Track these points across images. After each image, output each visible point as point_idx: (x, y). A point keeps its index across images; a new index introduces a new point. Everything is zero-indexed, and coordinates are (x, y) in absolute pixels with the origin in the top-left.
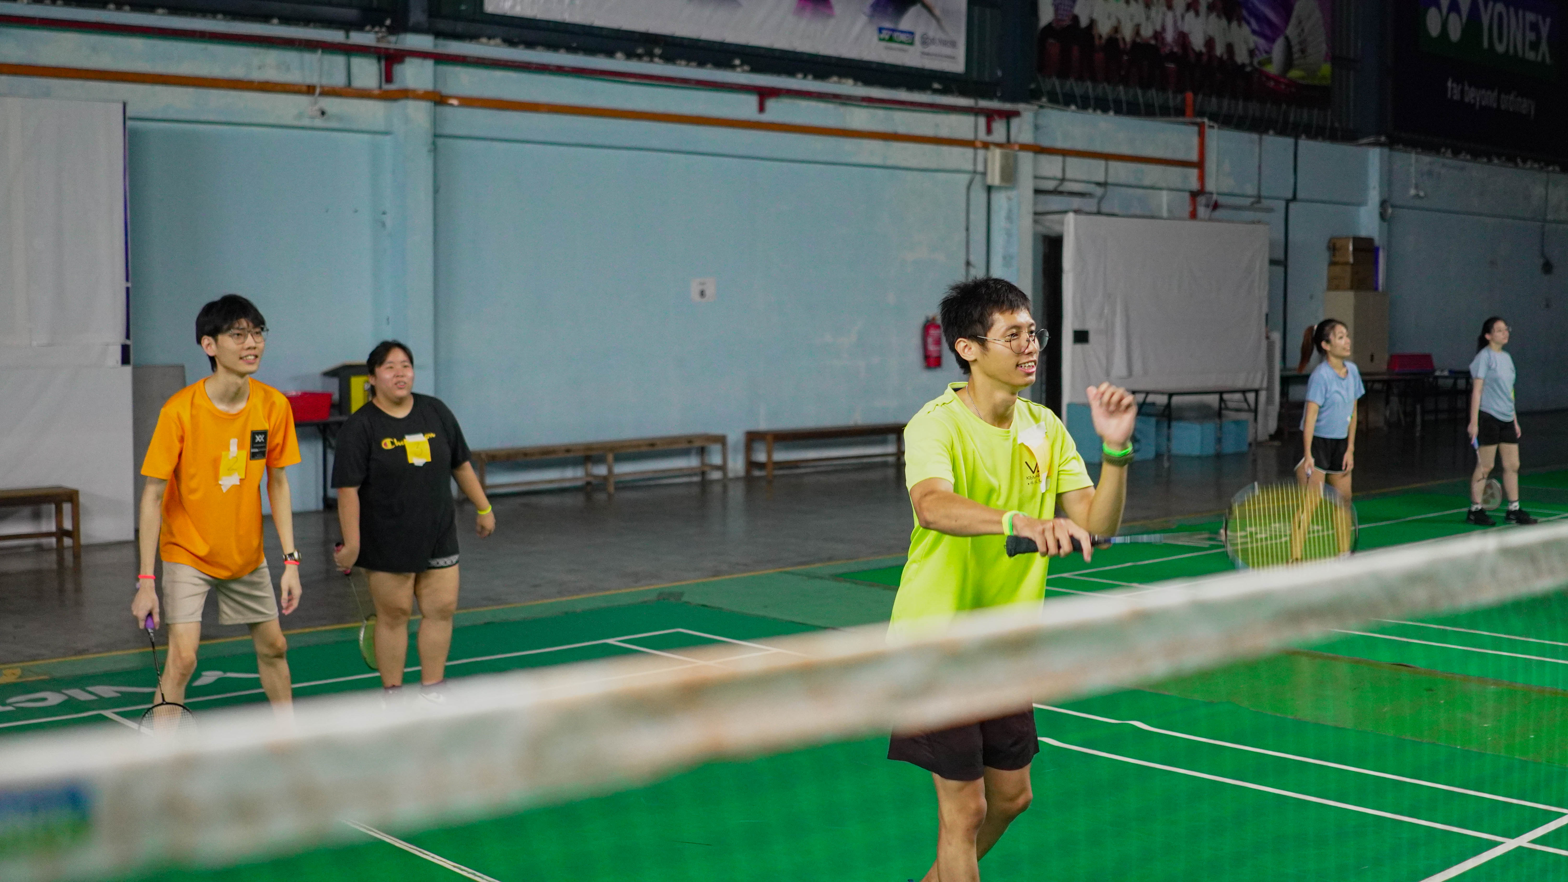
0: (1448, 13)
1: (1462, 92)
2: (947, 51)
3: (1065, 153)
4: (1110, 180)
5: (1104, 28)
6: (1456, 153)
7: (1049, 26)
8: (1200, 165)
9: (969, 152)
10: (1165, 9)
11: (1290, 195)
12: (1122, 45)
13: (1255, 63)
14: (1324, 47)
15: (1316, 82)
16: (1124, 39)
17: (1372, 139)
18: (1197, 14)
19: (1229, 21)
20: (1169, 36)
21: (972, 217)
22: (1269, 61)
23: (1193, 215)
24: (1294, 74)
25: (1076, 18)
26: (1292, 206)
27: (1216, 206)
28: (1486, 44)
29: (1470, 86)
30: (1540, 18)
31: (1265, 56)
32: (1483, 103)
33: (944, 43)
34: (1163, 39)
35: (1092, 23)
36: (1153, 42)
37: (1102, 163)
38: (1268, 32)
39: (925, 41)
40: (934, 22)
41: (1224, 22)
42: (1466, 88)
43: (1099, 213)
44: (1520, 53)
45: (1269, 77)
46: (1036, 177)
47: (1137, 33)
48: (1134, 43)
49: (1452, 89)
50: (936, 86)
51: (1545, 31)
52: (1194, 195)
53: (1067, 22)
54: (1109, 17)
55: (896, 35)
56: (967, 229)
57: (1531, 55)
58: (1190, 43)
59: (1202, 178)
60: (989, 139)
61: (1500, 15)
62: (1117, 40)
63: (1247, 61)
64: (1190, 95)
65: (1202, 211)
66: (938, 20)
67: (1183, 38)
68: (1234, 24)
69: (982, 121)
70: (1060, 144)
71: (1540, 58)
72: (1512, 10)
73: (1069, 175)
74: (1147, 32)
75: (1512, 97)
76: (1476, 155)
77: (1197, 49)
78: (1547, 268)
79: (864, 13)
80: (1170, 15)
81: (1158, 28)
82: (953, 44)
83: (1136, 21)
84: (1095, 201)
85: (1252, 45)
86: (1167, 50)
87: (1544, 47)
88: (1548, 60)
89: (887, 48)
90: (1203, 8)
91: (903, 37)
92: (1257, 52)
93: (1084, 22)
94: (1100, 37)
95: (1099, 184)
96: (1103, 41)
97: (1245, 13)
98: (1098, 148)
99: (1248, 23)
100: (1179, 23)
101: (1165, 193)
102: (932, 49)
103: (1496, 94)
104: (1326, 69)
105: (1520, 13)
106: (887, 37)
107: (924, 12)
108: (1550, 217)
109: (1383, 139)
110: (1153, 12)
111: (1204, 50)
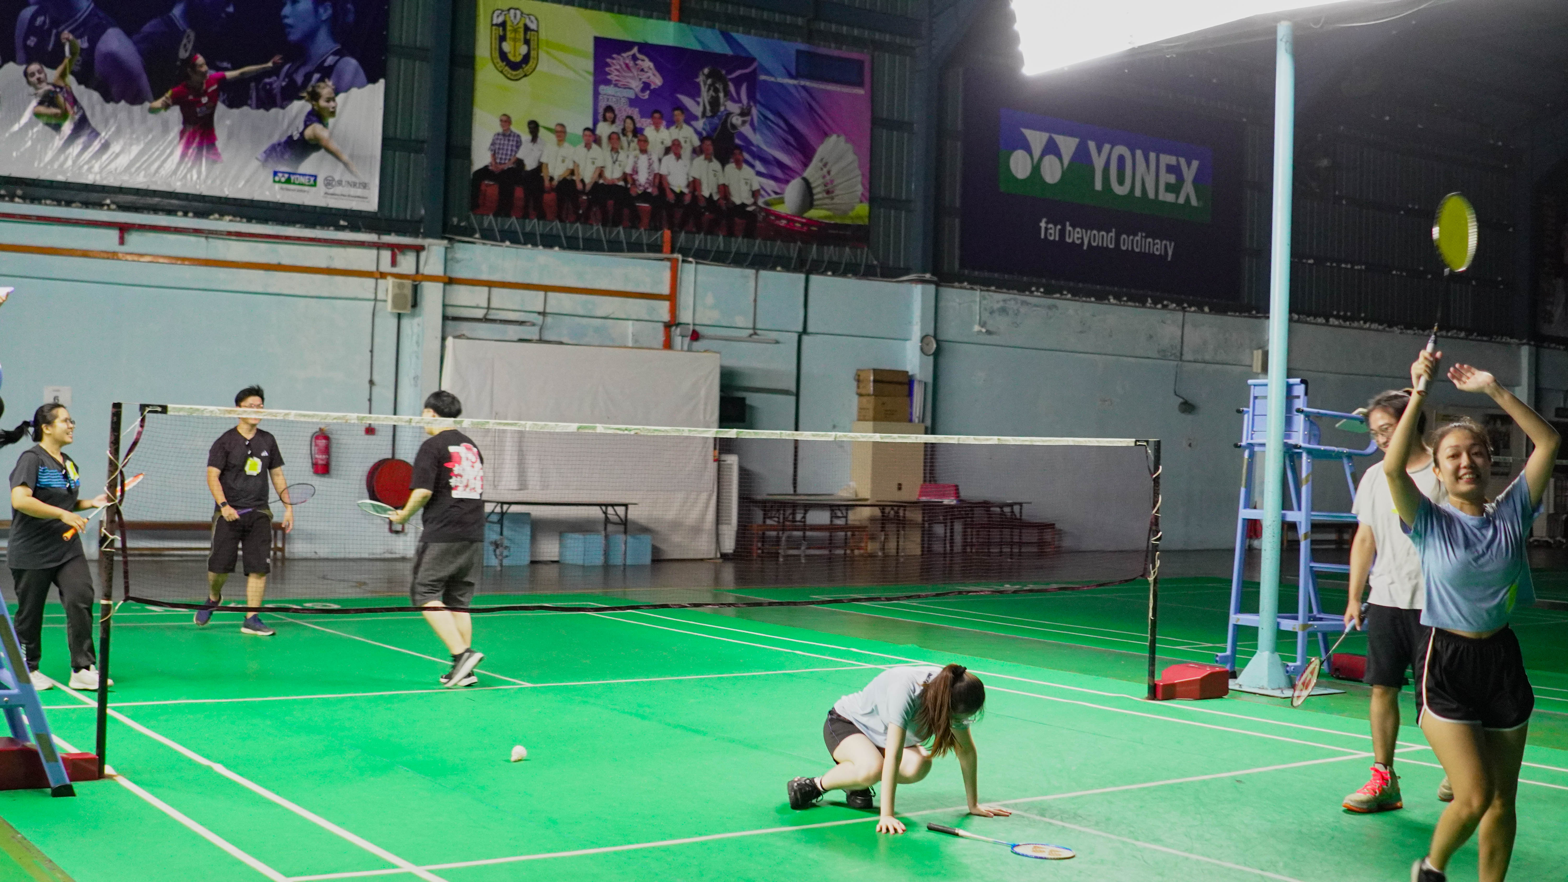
0: (1043, 155)
1: (1062, 233)
2: (359, 192)
3: (490, 284)
4: (548, 310)
5: (556, 171)
6: (1049, 292)
7: (485, 169)
8: (672, 298)
9: (370, 282)
10: (638, 152)
11: (800, 329)
12: (579, 186)
13: (761, 202)
14: (859, 189)
15: (848, 222)
16: (582, 181)
17: (912, 276)
18: (678, 157)
19: (724, 163)
20: (643, 178)
21: (376, 340)
22: (781, 201)
23: (668, 344)
24: (813, 214)
25: (520, 163)
26: (805, 338)
27: (695, 336)
28: (1098, 186)
29: (1074, 226)
30: (1182, 161)
31: (774, 196)
32: (1094, 244)
33: (354, 185)
34: (634, 181)
35: (540, 167)
36: (621, 183)
37: (542, 294)
38: (778, 173)
39: (329, 183)
40: (341, 166)
41: (716, 165)
42: (1069, 228)
43: (541, 341)
44: (1151, 195)
45: (779, 217)
46: (444, 306)
47: (601, 175)
48: (596, 185)
49: (1046, 229)
50: (342, 223)
51: (1189, 174)
52: (668, 326)
53: (509, 165)
54: (563, 161)
55: (292, 177)
56: (371, 351)
57: (1170, 198)
58: (668, 184)
59: (673, 310)
60: (395, 270)
61: (1121, 159)
62: (574, 181)
63: (749, 201)
64: (667, 233)
65: (678, 341)
66: (346, 165)
67: (660, 181)
68: (731, 167)
69: (386, 255)
70: (484, 277)
71: (1181, 200)
72: (1139, 153)
73: (494, 305)
74: (613, 174)
75: (1138, 238)
76: (1076, 293)
77: (677, 190)
78: (1188, 407)
79: (257, 159)
80: (643, 158)
81: (628, 170)
82: (365, 186)
83: (599, 163)
84: (536, 329)
85: (756, 187)
86: (640, 191)
87: (1188, 188)
88: (1194, 202)
89: (282, 189)
90: (686, 151)
91: (302, 180)
92: (763, 192)
93: (530, 165)
94: (552, 179)
95: (539, 313)
96: (555, 183)
97: (746, 156)
98: (535, 281)
99: (752, 166)
100: (656, 165)
101: (630, 322)
102: (338, 190)
103: (1112, 234)
104: (862, 209)
105: (1152, 156)
106: (283, 180)
107: (329, 157)
108: (1187, 356)
109: (928, 276)
110: (622, 156)
111: (686, 191)
